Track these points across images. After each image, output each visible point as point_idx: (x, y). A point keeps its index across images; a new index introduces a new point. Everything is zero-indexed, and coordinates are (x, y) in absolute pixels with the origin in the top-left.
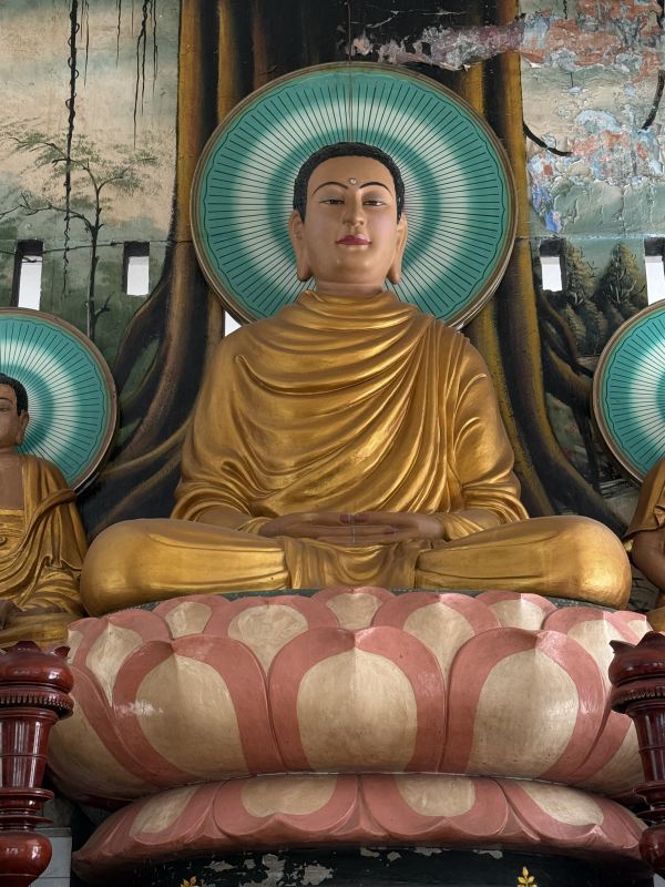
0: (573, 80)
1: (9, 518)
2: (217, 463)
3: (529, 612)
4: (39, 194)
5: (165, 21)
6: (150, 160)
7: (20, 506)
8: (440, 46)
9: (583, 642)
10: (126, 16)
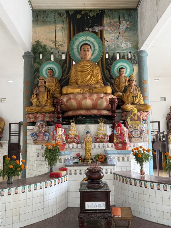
0: (110, 33)
1: (53, 84)
2: (73, 79)
3: (102, 95)
4: (53, 47)
5: (65, 26)
6: (64, 43)
7: (54, 82)
8: (95, 29)
9: (107, 98)
10: (61, 25)
